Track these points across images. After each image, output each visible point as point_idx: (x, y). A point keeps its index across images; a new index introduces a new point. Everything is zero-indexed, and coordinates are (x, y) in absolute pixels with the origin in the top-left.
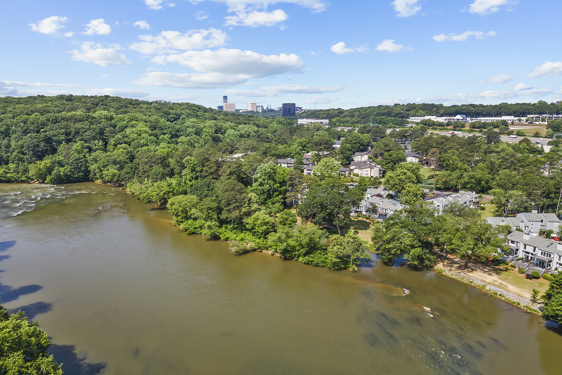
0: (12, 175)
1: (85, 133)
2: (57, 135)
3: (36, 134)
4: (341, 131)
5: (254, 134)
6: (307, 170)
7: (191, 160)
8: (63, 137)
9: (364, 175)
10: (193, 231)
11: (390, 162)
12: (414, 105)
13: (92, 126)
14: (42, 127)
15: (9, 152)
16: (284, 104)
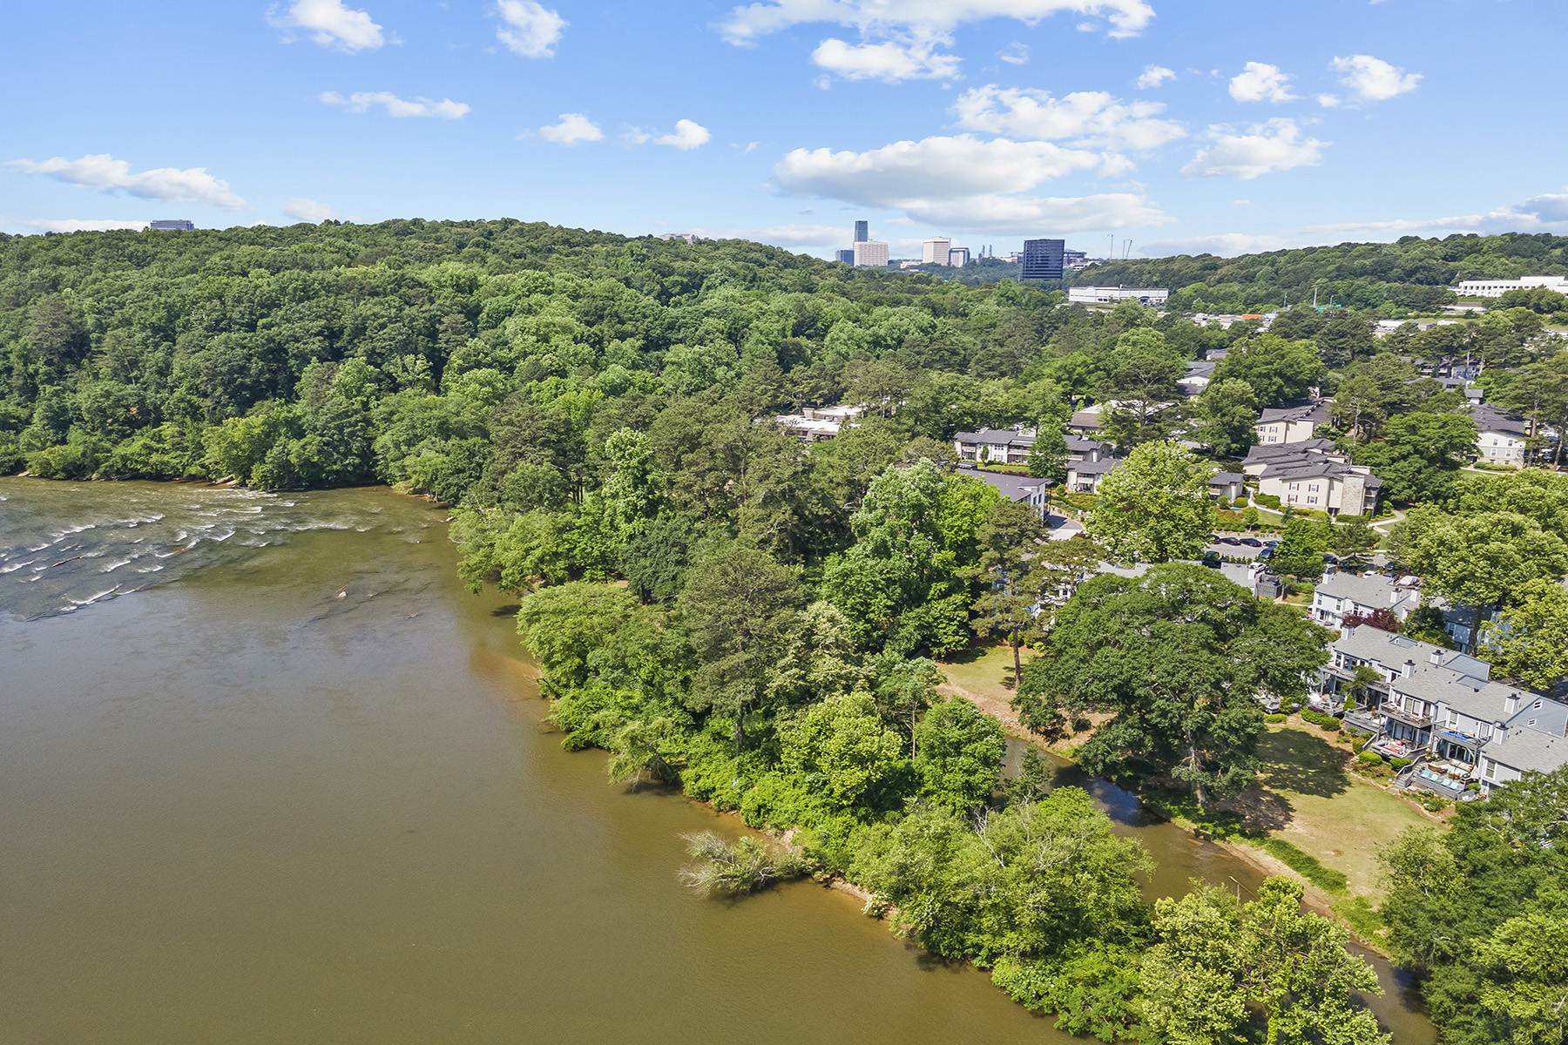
0: (166, 458)
1: (381, 333)
2: (302, 337)
3: (243, 334)
4: (1210, 328)
5: (918, 335)
6: (1079, 475)
7: (633, 444)
8: (316, 344)
9: (1302, 504)
10: (587, 737)
11: (1409, 454)
12: (1473, 241)
13: (407, 310)
14: (265, 311)
15: (165, 387)
16: (1029, 244)
